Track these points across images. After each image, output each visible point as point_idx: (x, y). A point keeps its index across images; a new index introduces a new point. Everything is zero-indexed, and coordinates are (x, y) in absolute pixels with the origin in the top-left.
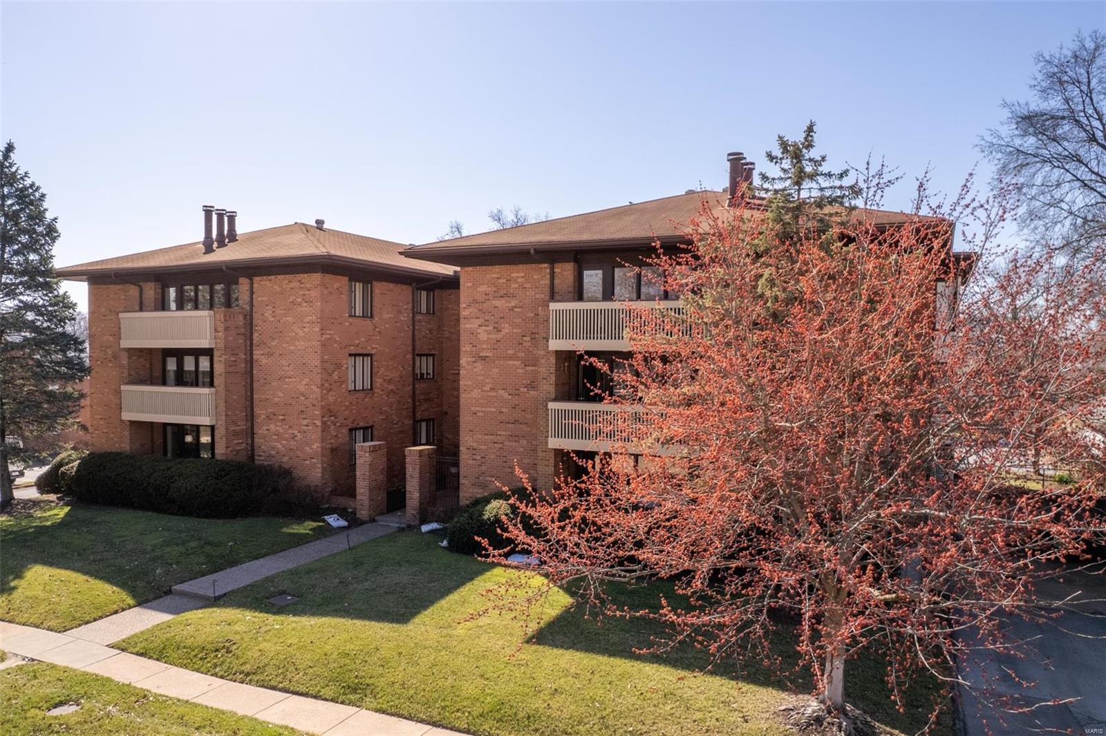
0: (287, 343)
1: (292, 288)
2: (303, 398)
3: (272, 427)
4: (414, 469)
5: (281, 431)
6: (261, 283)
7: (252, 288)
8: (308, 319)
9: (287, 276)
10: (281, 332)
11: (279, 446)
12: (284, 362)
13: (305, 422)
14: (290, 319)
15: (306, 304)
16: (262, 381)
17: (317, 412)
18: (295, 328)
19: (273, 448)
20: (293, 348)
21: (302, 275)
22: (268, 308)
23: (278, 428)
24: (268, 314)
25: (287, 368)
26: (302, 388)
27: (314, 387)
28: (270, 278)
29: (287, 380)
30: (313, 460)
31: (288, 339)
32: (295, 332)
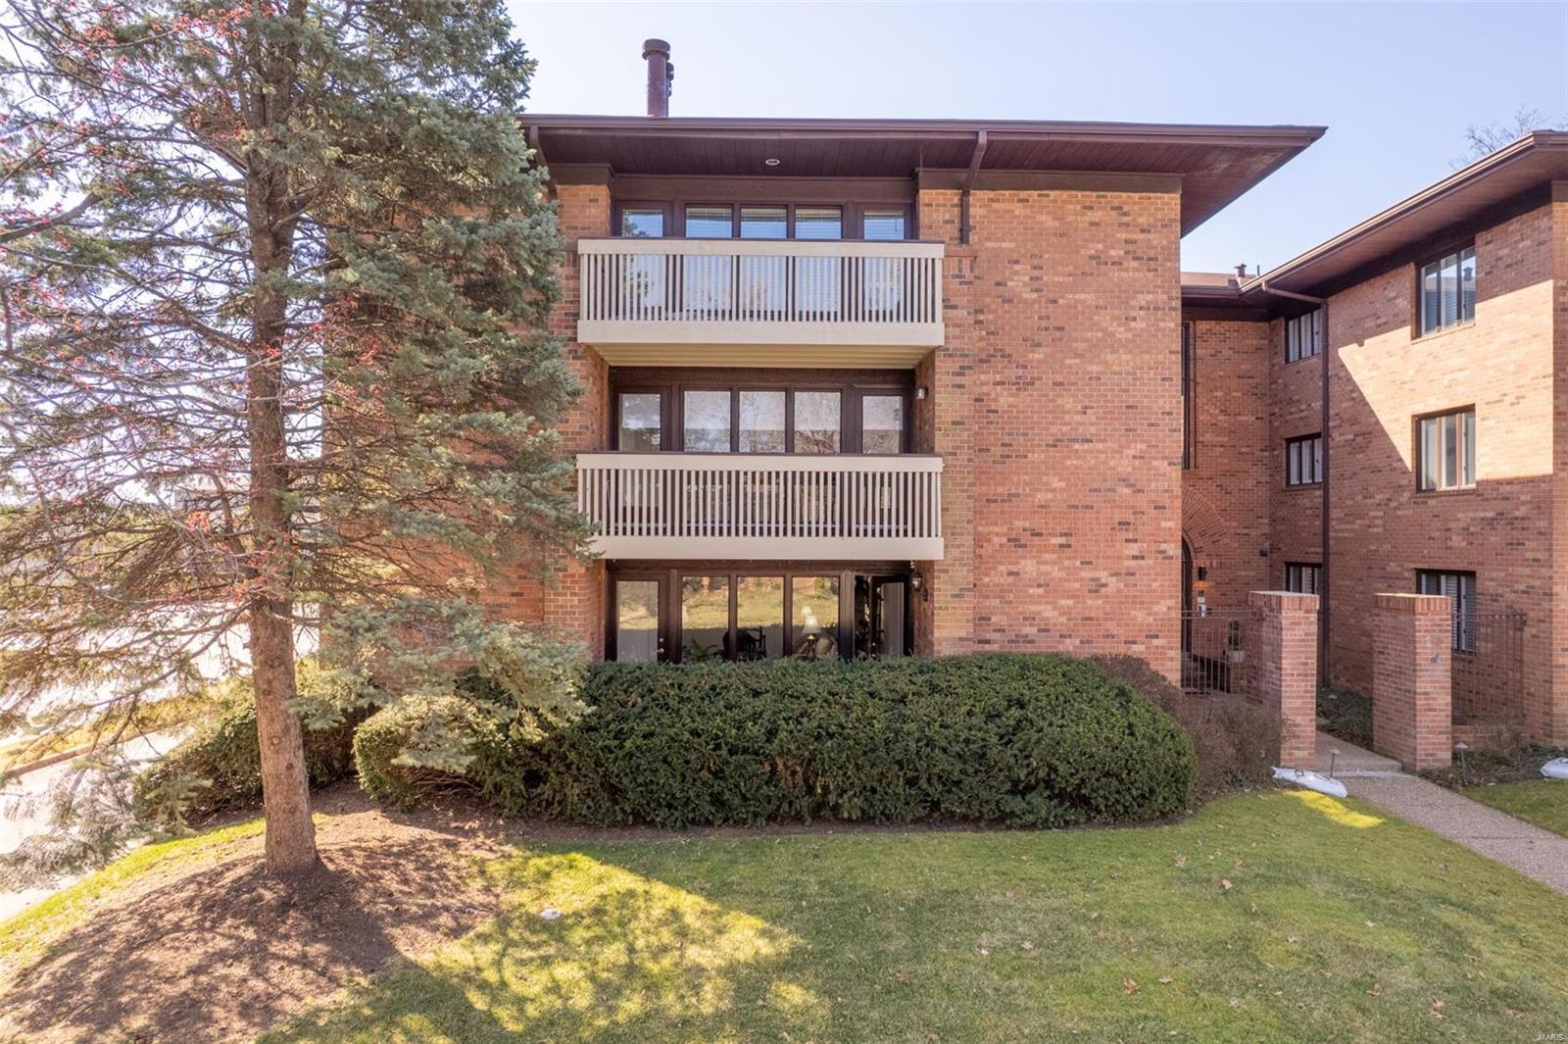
0: (1078, 355)
1: (1092, 224)
2: (1127, 491)
3: (1029, 566)
4: (1438, 642)
5: (1056, 573)
6: (995, 205)
7: (964, 216)
8: (1143, 299)
9: (1079, 194)
10: (1060, 329)
11: (1049, 612)
12: (1068, 403)
13: (1133, 549)
14: (1089, 298)
15: (1135, 264)
16: (997, 451)
17: (1170, 524)
18: (1104, 319)
19: (1030, 619)
20: (1094, 368)
21: (1124, 195)
22: (1017, 267)
23: (1044, 568)
24: (1019, 282)
25: (1078, 418)
26: (1124, 466)
27: (1162, 465)
28: (1023, 194)
29: (1077, 446)
30: (1155, 642)
31: (1080, 346)
32: (1104, 330)
